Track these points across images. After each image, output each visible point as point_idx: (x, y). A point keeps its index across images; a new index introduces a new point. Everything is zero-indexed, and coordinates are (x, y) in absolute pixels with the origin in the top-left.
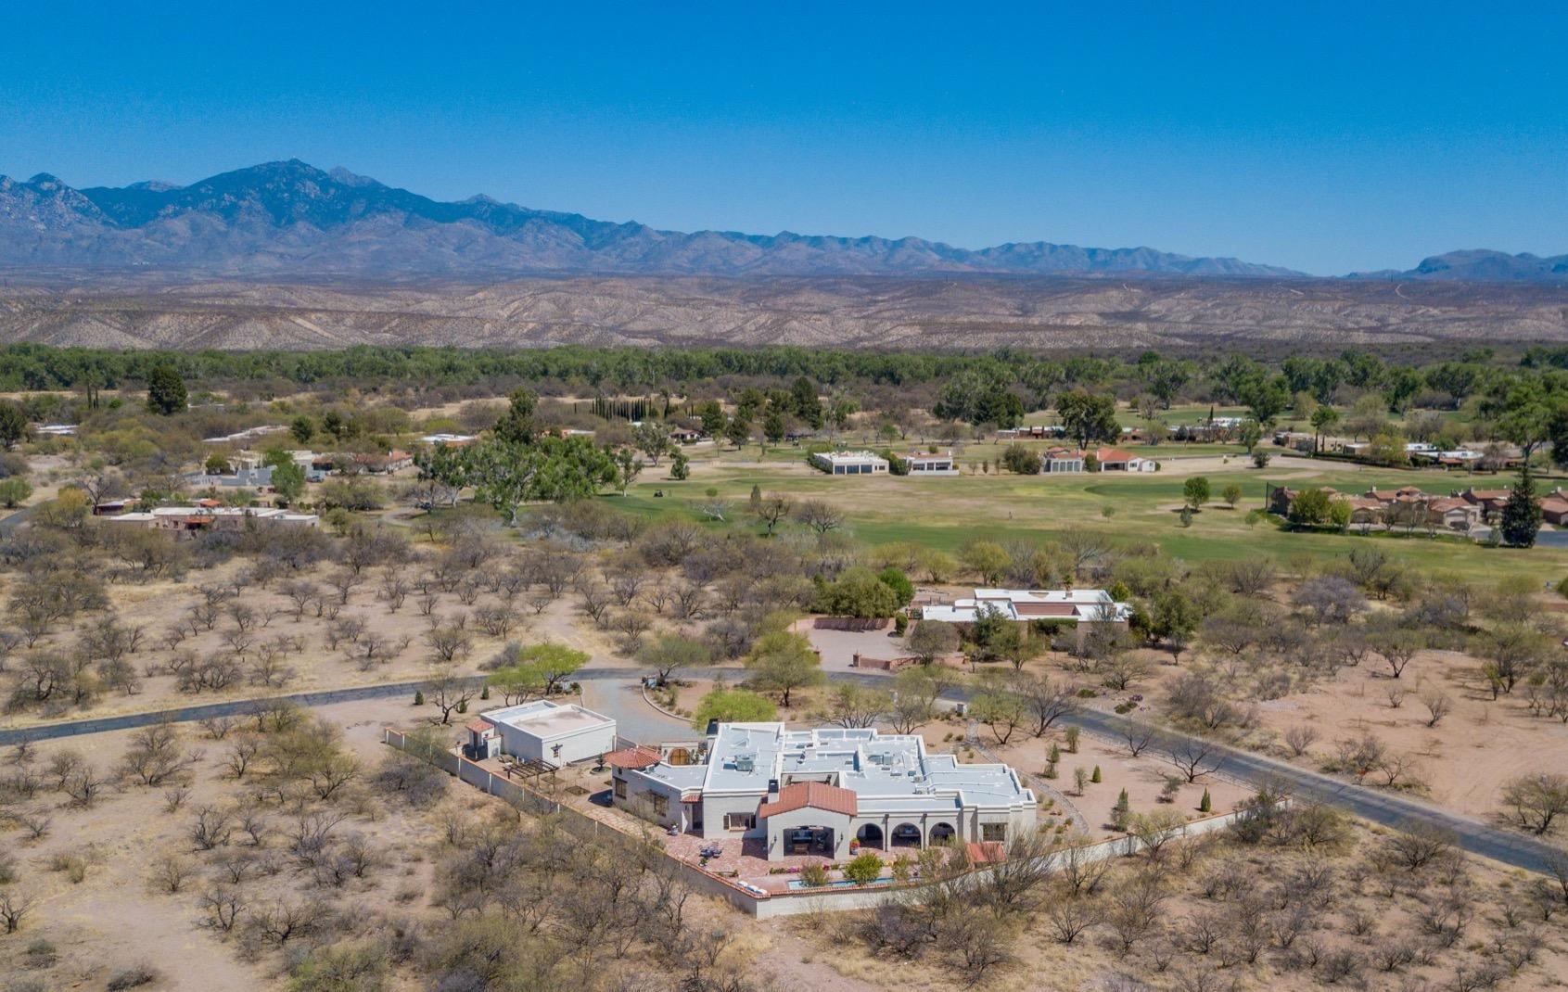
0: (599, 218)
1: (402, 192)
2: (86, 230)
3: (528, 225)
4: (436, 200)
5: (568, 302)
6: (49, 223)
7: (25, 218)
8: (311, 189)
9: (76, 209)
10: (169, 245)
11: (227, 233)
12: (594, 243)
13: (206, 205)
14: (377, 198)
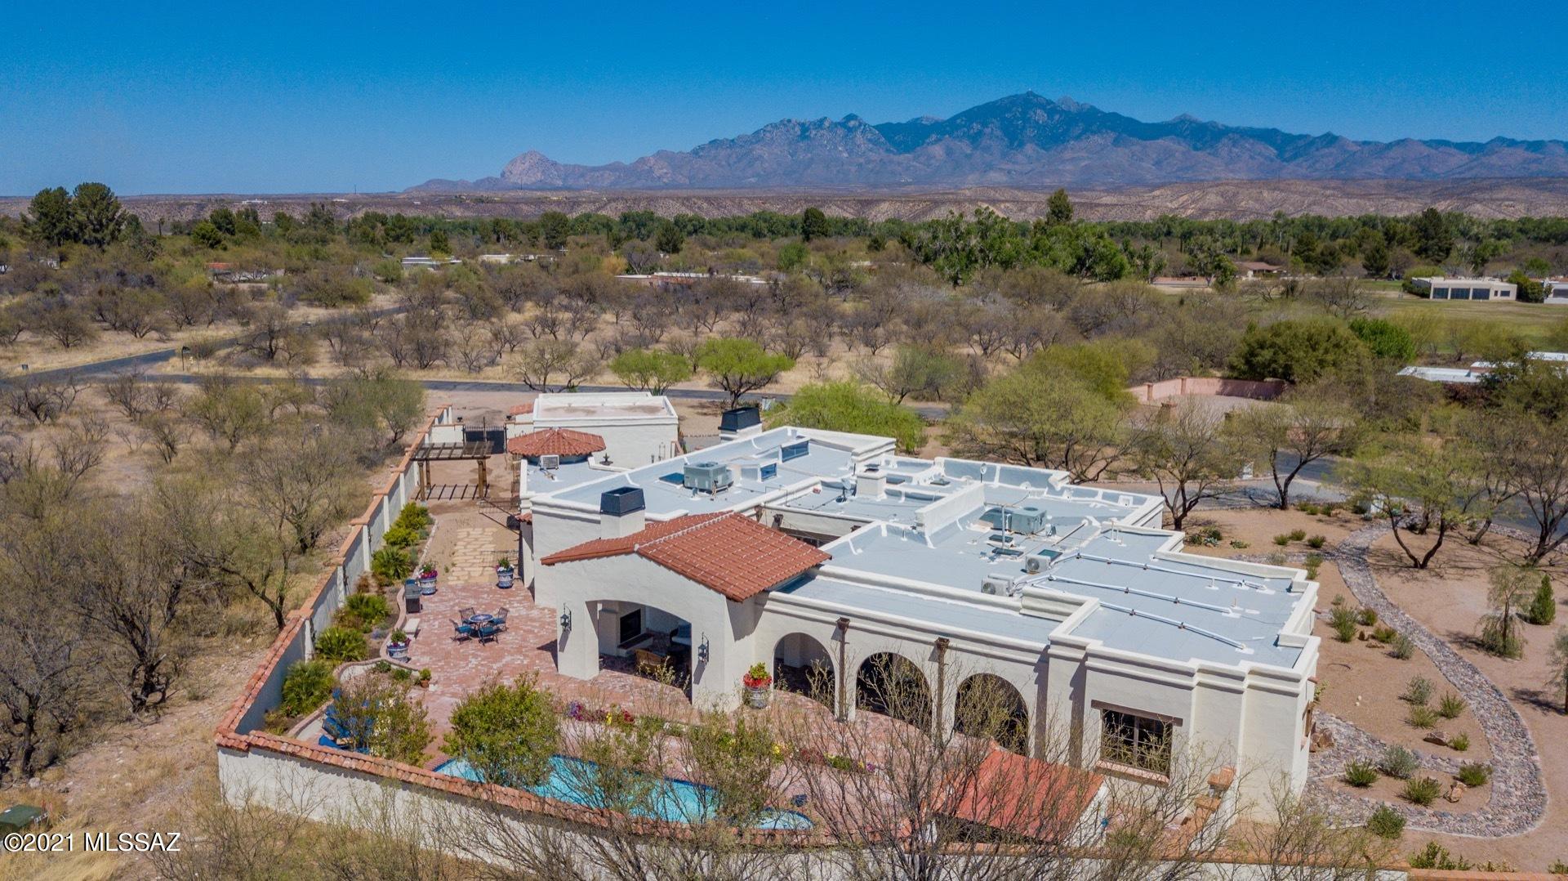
0: (1296, 131)
1: (1115, 114)
2: (873, 156)
3: (1225, 140)
4: (1144, 121)
5: (1235, 195)
6: (850, 152)
7: (836, 148)
8: (1041, 116)
9: (870, 140)
10: (929, 166)
11: (971, 155)
12: (1287, 155)
13: (960, 133)
14: (1092, 121)
